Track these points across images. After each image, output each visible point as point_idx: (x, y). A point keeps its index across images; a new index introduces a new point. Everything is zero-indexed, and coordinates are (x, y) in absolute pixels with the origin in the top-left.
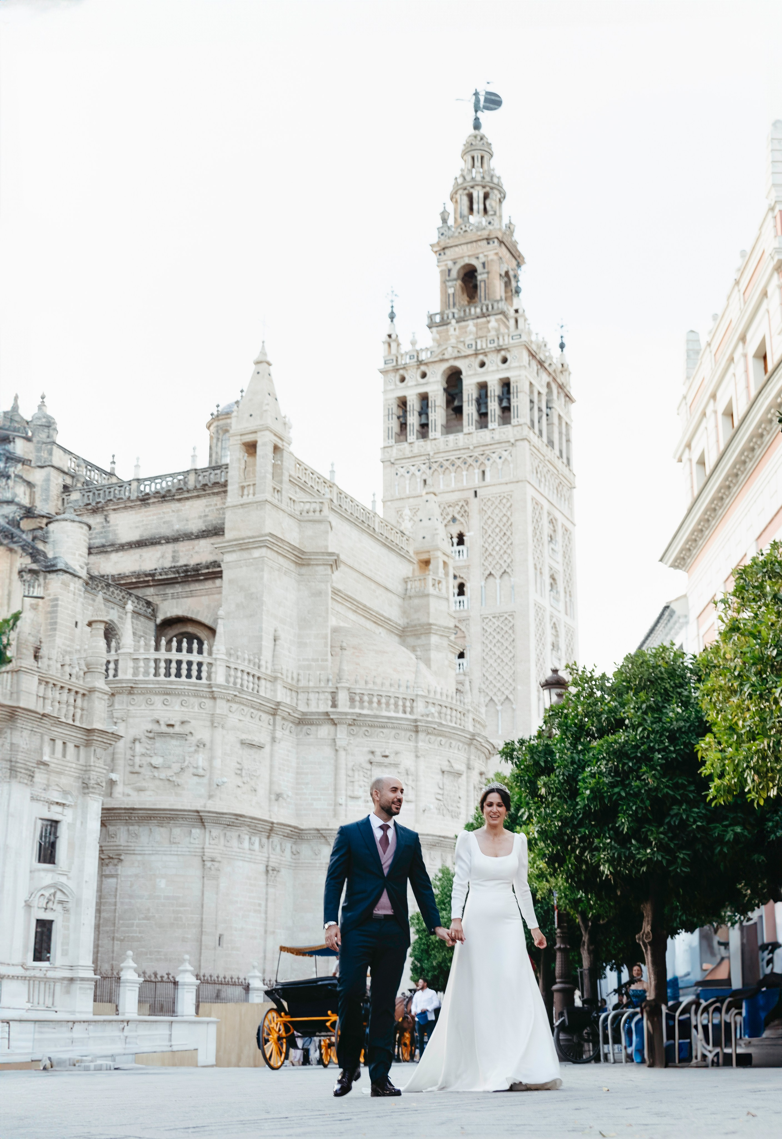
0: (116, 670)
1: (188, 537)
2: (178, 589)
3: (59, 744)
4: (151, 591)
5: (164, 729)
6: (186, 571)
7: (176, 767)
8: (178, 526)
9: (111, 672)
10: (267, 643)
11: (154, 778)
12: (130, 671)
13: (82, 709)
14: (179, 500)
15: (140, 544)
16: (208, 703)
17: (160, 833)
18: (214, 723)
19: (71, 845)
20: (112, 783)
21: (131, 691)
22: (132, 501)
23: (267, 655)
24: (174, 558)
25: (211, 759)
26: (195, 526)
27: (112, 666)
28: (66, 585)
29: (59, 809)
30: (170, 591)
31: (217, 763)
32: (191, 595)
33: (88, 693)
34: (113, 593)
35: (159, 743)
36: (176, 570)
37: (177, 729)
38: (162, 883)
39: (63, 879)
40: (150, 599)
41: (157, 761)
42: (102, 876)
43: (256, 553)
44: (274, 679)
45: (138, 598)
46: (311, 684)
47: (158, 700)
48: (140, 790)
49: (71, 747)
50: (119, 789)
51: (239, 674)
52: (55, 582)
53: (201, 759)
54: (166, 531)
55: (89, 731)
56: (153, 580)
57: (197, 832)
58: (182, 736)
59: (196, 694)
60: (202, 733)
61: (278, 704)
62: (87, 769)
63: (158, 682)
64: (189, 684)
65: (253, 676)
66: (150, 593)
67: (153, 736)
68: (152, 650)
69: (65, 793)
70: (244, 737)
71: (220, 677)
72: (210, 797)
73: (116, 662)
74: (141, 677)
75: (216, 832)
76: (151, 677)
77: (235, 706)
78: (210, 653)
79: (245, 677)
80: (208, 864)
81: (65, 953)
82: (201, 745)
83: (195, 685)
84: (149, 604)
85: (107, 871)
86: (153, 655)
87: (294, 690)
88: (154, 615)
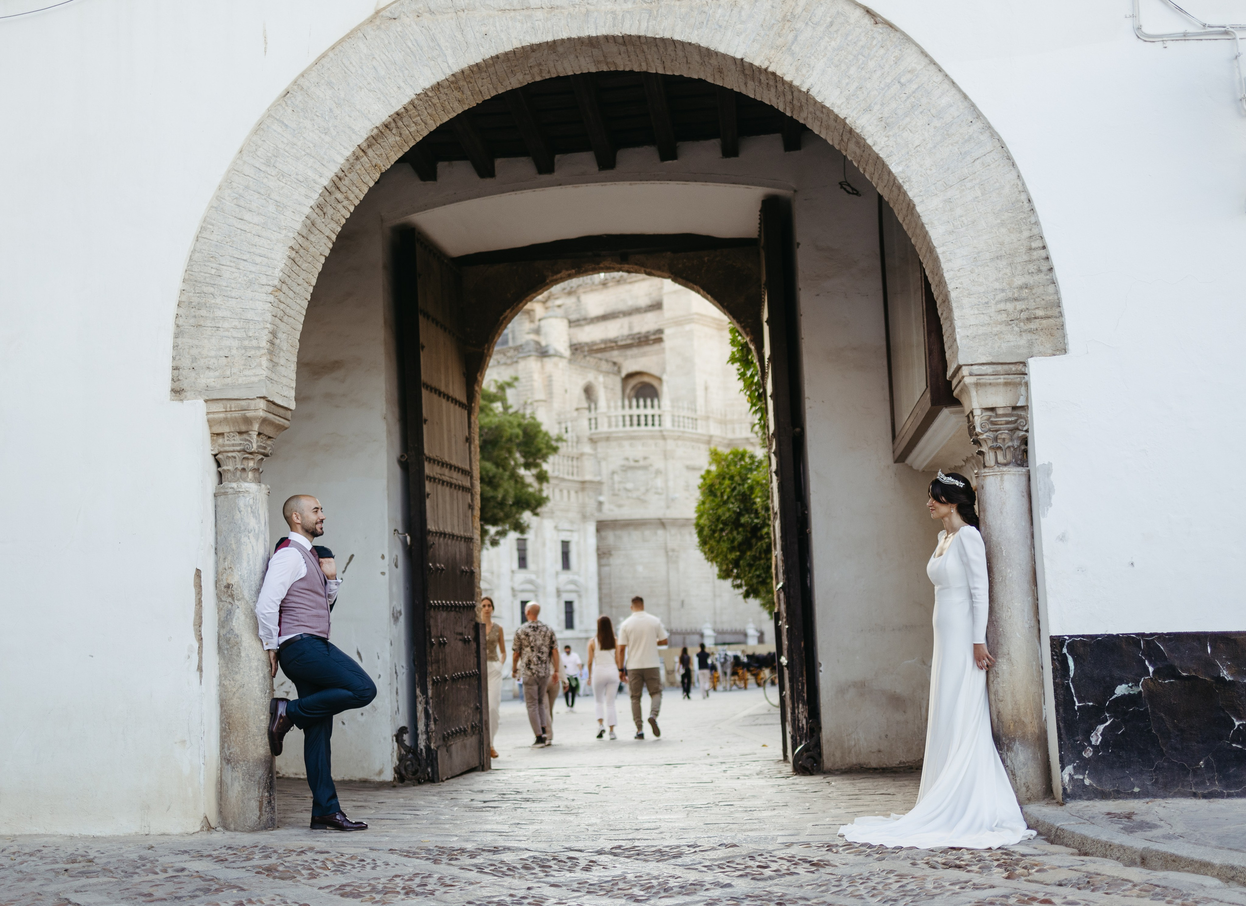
0: (596, 424)
1: (637, 310)
2: (635, 351)
3: (565, 492)
4: (615, 353)
5: (632, 464)
6: (639, 338)
7: (643, 489)
8: (631, 303)
9: (593, 426)
10: (700, 393)
11: (628, 498)
12: (606, 425)
13: (578, 467)
14: (630, 283)
15: (605, 318)
16: (661, 442)
17: (636, 535)
18: (666, 455)
19: (579, 555)
20: (600, 503)
21: (608, 439)
22: (597, 285)
23: (700, 401)
24: (630, 328)
25: (666, 481)
26: (643, 302)
27: (593, 422)
28: (556, 365)
29: (569, 534)
30: (629, 352)
31: (671, 484)
32: (644, 355)
33: (580, 457)
34: (589, 361)
35: (630, 474)
36: (631, 336)
37: (642, 463)
38: (640, 569)
39: (576, 577)
40: (615, 360)
41: (630, 486)
42: (600, 566)
43: (687, 327)
44: (707, 418)
45: (607, 361)
46: (735, 417)
47: (626, 443)
48: (620, 506)
49: (573, 493)
50: (606, 507)
51: (681, 419)
52: (549, 363)
53: (659, 482)
54: (622, 307)
55: (583, 482)
56: (617, 346)
57: (660, 532)
58: (645, 468)
59: (653, 437)
60: (658, 463)
61: (711, 437)
62: (583, 506)
63: (625, 432)
64: (647, 431)
65: (692, 419)
66: (615, 355)
67: (626, 469)
68: (620, 409)
69: (572, 522)
70: (689, 463)
71: (667, 423)
72: (668, 507)
73: (596, 419)
74: (613, 429)
75: (674, 531)
76: (621, 428)
77: (680, 442)
78: (659, 407)
79: (686, 420)
80: (670, 553)
81: (581, 622)
82: (658, 472)
83: (651, 431)
84: (615, 364)
85: (604, 561)
86: (620, 412)
87: (723, 422)
88: (619, 371)
